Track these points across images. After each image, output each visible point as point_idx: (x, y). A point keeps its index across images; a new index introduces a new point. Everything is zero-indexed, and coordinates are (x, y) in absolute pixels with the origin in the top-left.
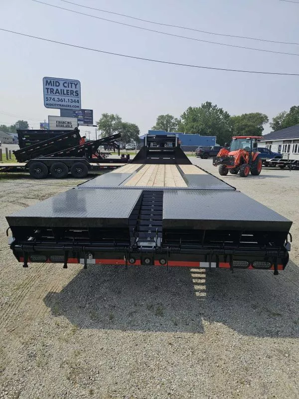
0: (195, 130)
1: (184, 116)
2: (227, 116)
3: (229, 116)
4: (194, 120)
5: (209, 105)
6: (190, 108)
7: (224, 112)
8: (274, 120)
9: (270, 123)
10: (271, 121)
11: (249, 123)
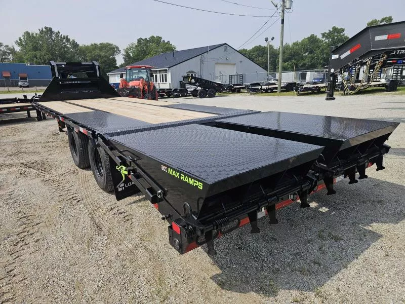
0: (40, 60)
1: (20, 43)
2: (75, 45)
3: (78, 45)
4: (35, 49)
5: (49, 31)
6: (27, 33)
7: (71, 40)
8: (125, 51)
9: (123, 55)
10: (123, 52)
11: (102, 54)
